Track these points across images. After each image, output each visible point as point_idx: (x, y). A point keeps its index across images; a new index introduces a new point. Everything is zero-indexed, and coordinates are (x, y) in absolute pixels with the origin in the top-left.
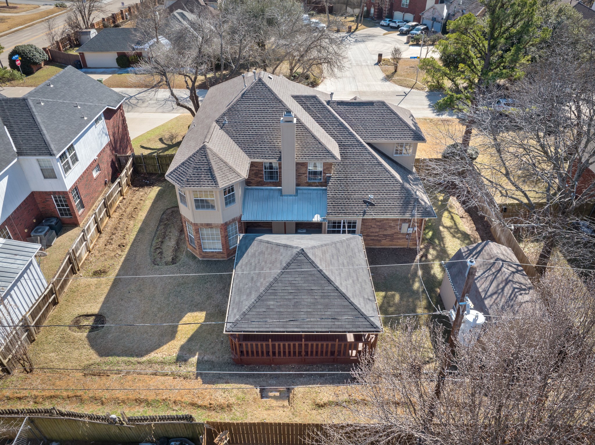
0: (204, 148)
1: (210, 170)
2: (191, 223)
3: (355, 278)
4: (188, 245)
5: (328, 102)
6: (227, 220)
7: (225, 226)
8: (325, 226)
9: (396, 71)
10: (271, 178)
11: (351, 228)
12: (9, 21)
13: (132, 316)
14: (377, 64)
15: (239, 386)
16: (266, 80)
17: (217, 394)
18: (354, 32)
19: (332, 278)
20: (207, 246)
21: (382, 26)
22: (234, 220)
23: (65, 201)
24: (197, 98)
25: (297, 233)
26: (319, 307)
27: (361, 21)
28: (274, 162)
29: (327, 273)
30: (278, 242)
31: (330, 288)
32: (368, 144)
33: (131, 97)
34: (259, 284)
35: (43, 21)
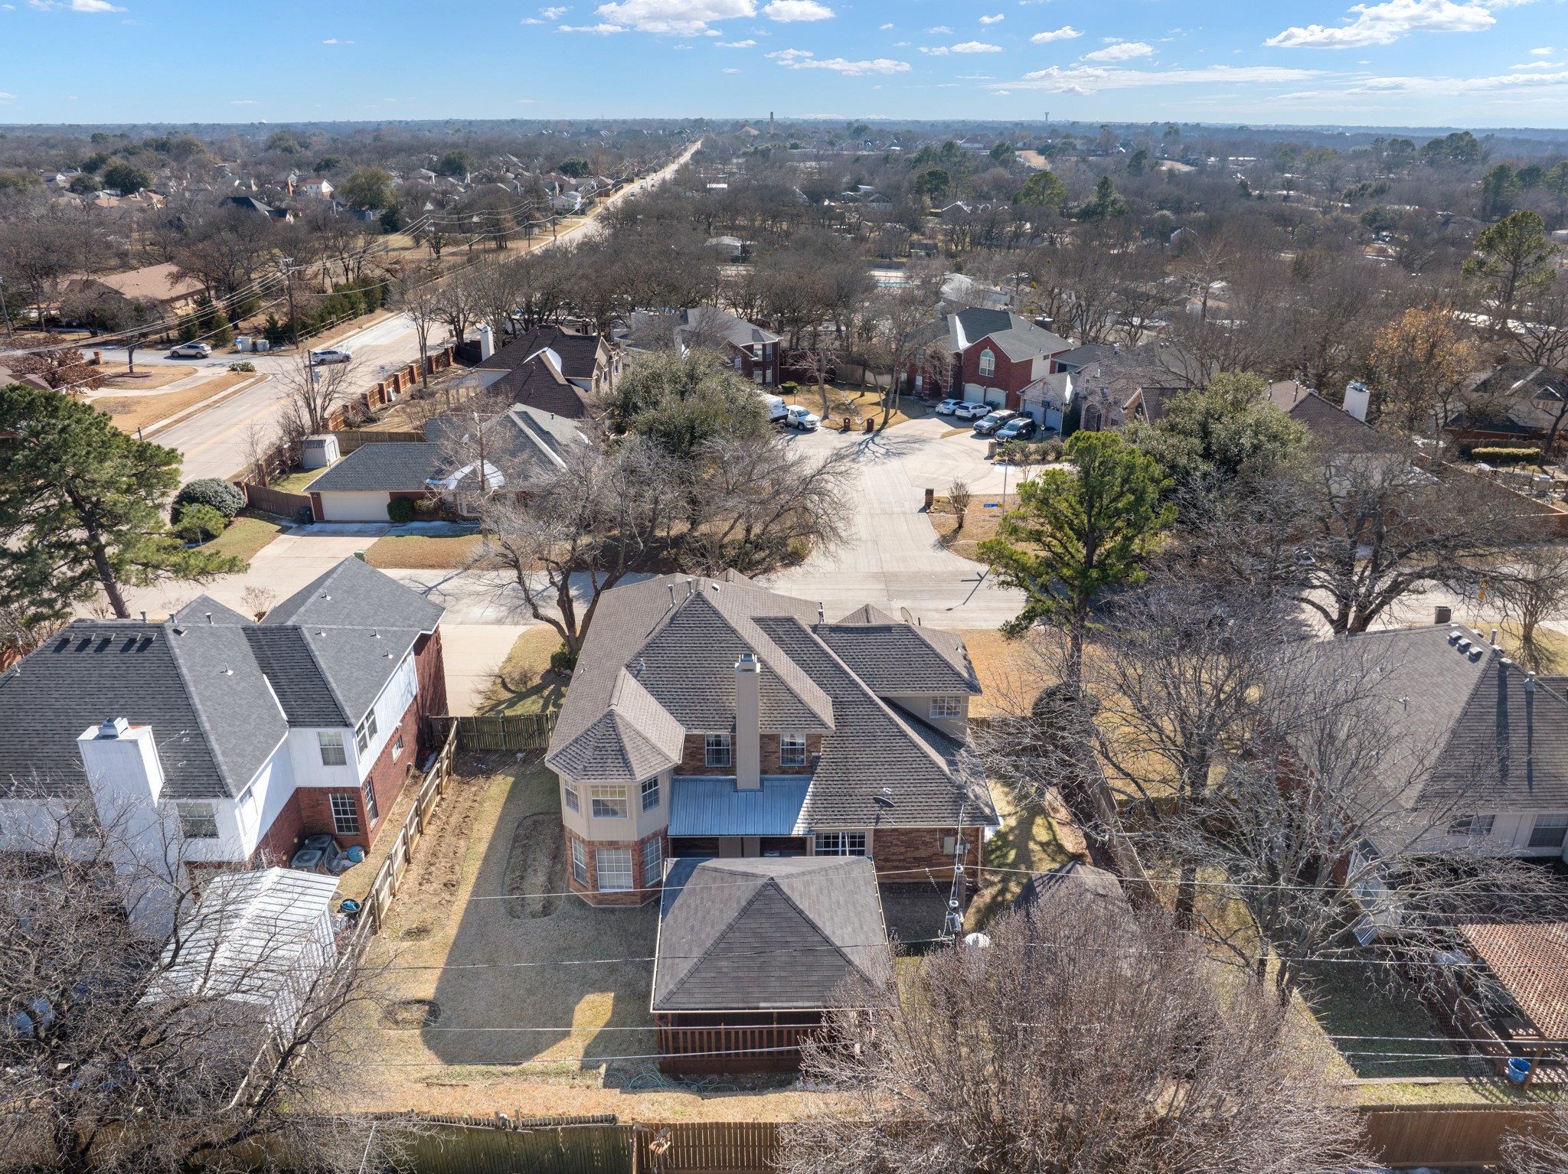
0: (610, 715)
1: (621, 751)
2: (583, 841)
3: (857, 925)
4: (572, 882)
5: (815, 629)
6: (645, 835)
7: (640, 846)
8: (812, 844)
9: (960, 526)
10: (718, 761)
11: (857, 844)
12: (139, 408)
13: (483, 1003)
14: (923, 510)
15: (675, 1095)
16: (708, 594)
17: (642, 1107)
18: (879, 431)
19: (819, 924)
20: (607, 882)
21: (940, 415)
22: (655, 835)
23: (352, 805)
24: (570, 601)
25: (762, 855)
26: (799, 968)
27: (894, 401)
28: (724, 733)
29: (811, 916)
30: (733, 868)
31: (816, 939)
32: (883, 699)
33: (430, 589)
34: (703, 936)
35: (208, 406)
